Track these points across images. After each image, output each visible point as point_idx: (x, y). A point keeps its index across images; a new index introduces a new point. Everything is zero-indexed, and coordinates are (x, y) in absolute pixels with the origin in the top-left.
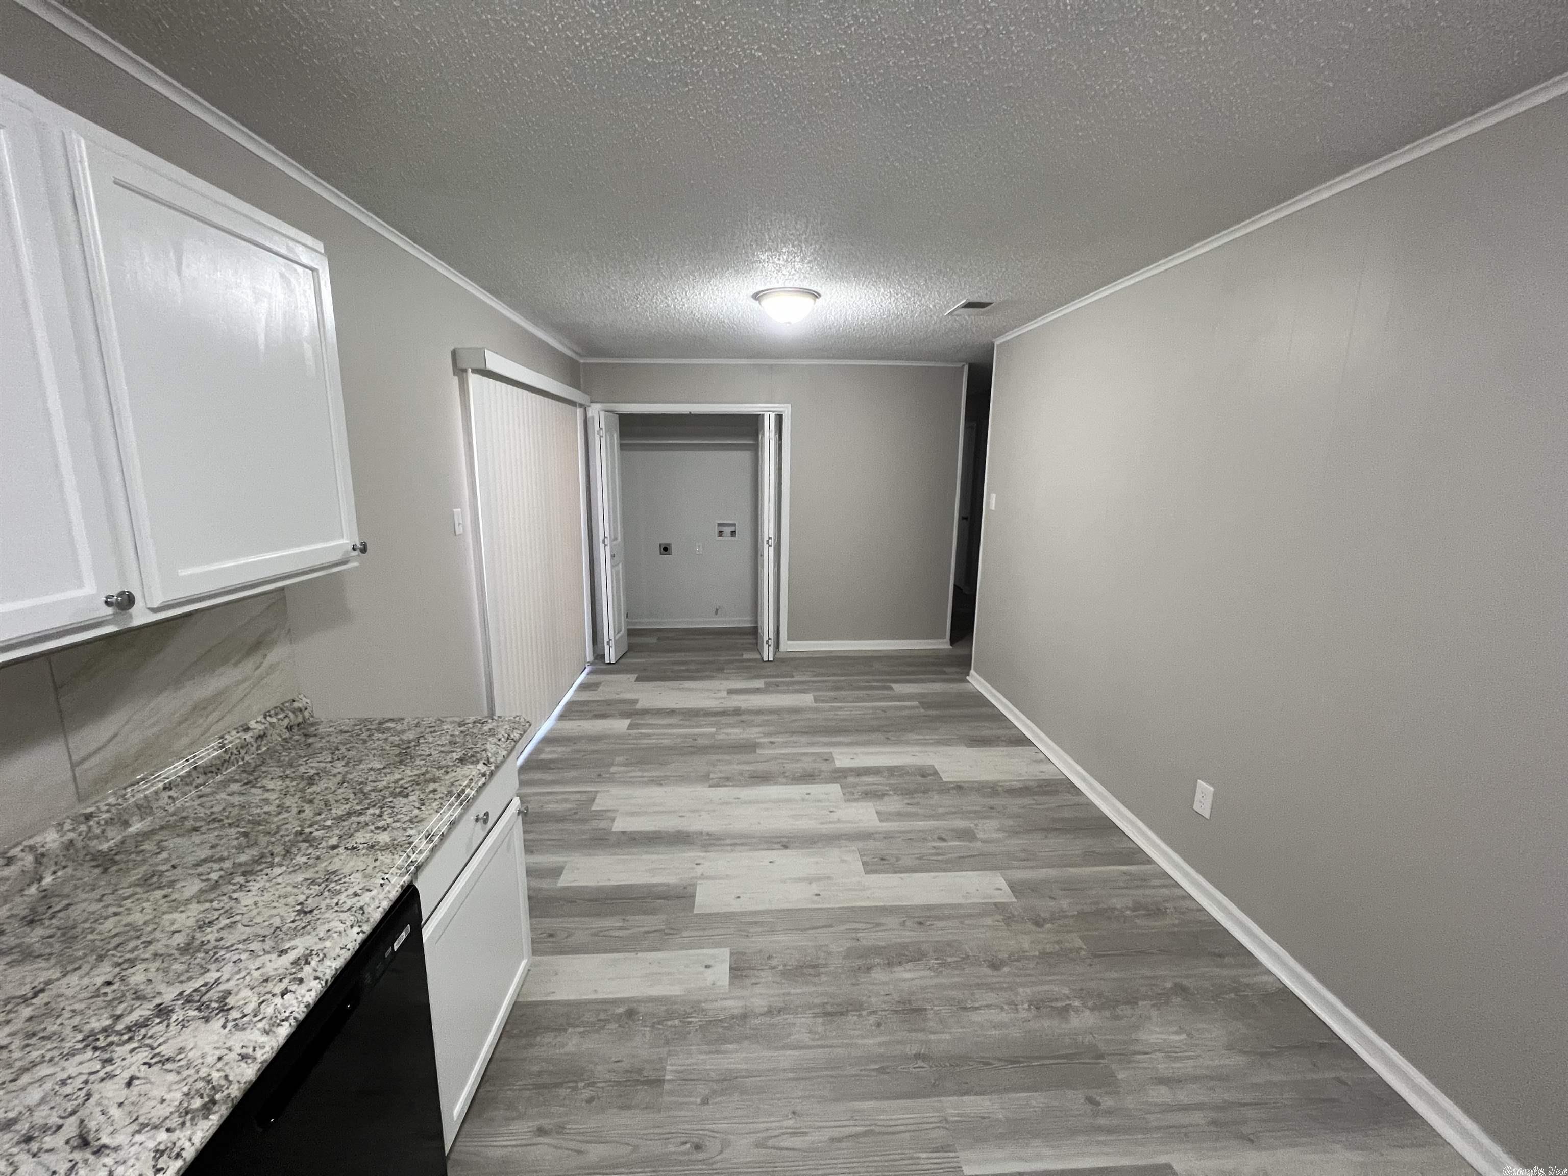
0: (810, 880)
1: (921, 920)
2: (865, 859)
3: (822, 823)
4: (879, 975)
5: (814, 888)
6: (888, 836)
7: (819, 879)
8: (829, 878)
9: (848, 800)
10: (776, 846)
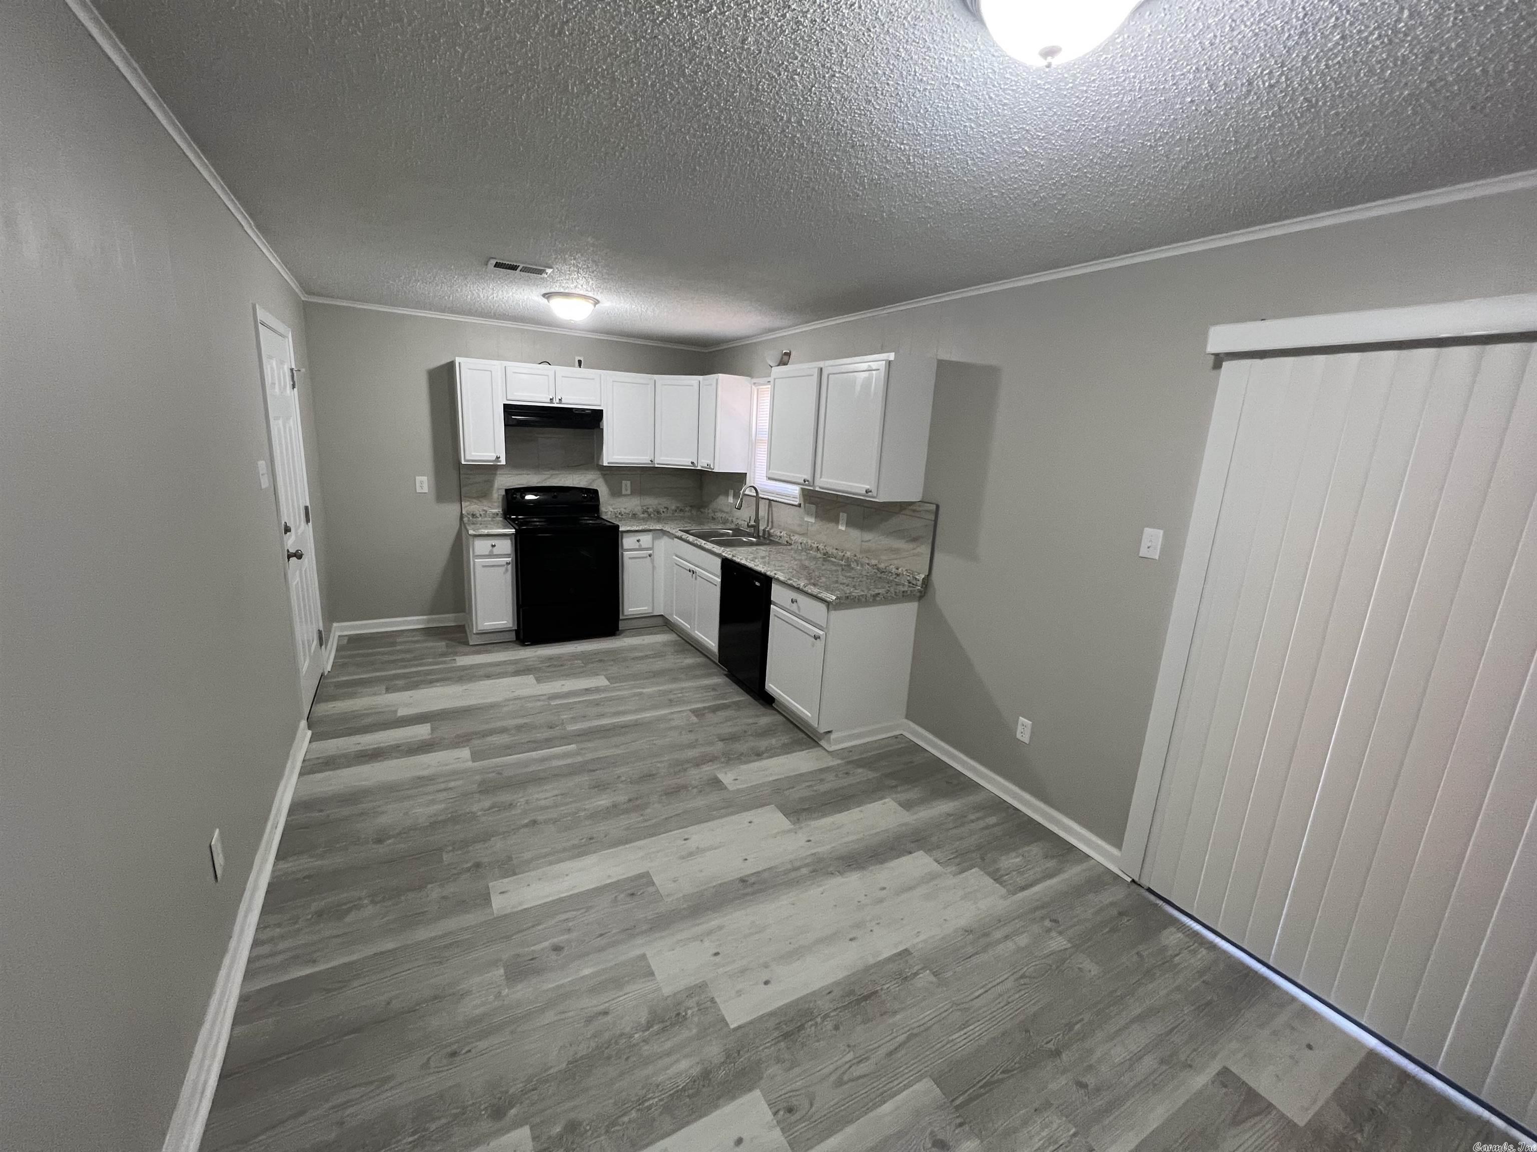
0: (700, 851)
1: (592, 841)
2: (651, 889)
3: (720, 928)
4: (622, 798)
5: (692, 844)
6: (630, 932)
7: (691, 854)
8: (683, 858)
9: (702, 987)
10: (753, 880)
